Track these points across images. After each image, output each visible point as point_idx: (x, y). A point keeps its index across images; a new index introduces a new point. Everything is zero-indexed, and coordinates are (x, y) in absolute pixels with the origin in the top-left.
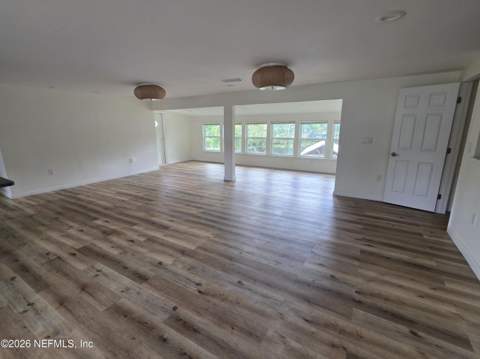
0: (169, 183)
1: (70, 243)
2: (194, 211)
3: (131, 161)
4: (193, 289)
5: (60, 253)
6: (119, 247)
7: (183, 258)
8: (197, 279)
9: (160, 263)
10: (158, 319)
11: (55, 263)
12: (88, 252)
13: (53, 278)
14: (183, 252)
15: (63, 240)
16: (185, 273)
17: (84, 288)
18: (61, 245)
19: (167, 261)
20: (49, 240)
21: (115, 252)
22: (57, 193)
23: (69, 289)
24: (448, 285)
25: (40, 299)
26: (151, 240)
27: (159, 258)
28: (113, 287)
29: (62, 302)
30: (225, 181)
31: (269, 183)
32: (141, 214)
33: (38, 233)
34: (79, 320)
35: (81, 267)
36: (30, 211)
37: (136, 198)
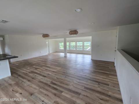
0: (50, 58)
1: (28, 71)
2: (57, 64)
3: (40, 52)
4: (56, 78)
5: (27, 73)
6: (39, 71)
7: (54, 73)
8: (57, 76)
9: (49, 74)
10: (49, 83)
11: (26, 74)
12: (32, 72)
13: (26, 77)
14: (54, 72)
15: (27, 70)
16: (54, 75)
17: (33, 78)
18: (26, 71)
19: (50, 73)
20: (23, 70)
21: (39, 72)
22: (23, 60)
23: (30, 79)
24: (110, 76)
25: (24, 80)
26: (46, 70)
27: (49, 73)
28: (39, 78)
29: (29, 81)
30: (65, 57)
31: (76, 57)
32: (44, 65)
33: (21, 69)
34: (33, 83)
35: (32, 75)
36: (17, 65)
37: (42, 61)
